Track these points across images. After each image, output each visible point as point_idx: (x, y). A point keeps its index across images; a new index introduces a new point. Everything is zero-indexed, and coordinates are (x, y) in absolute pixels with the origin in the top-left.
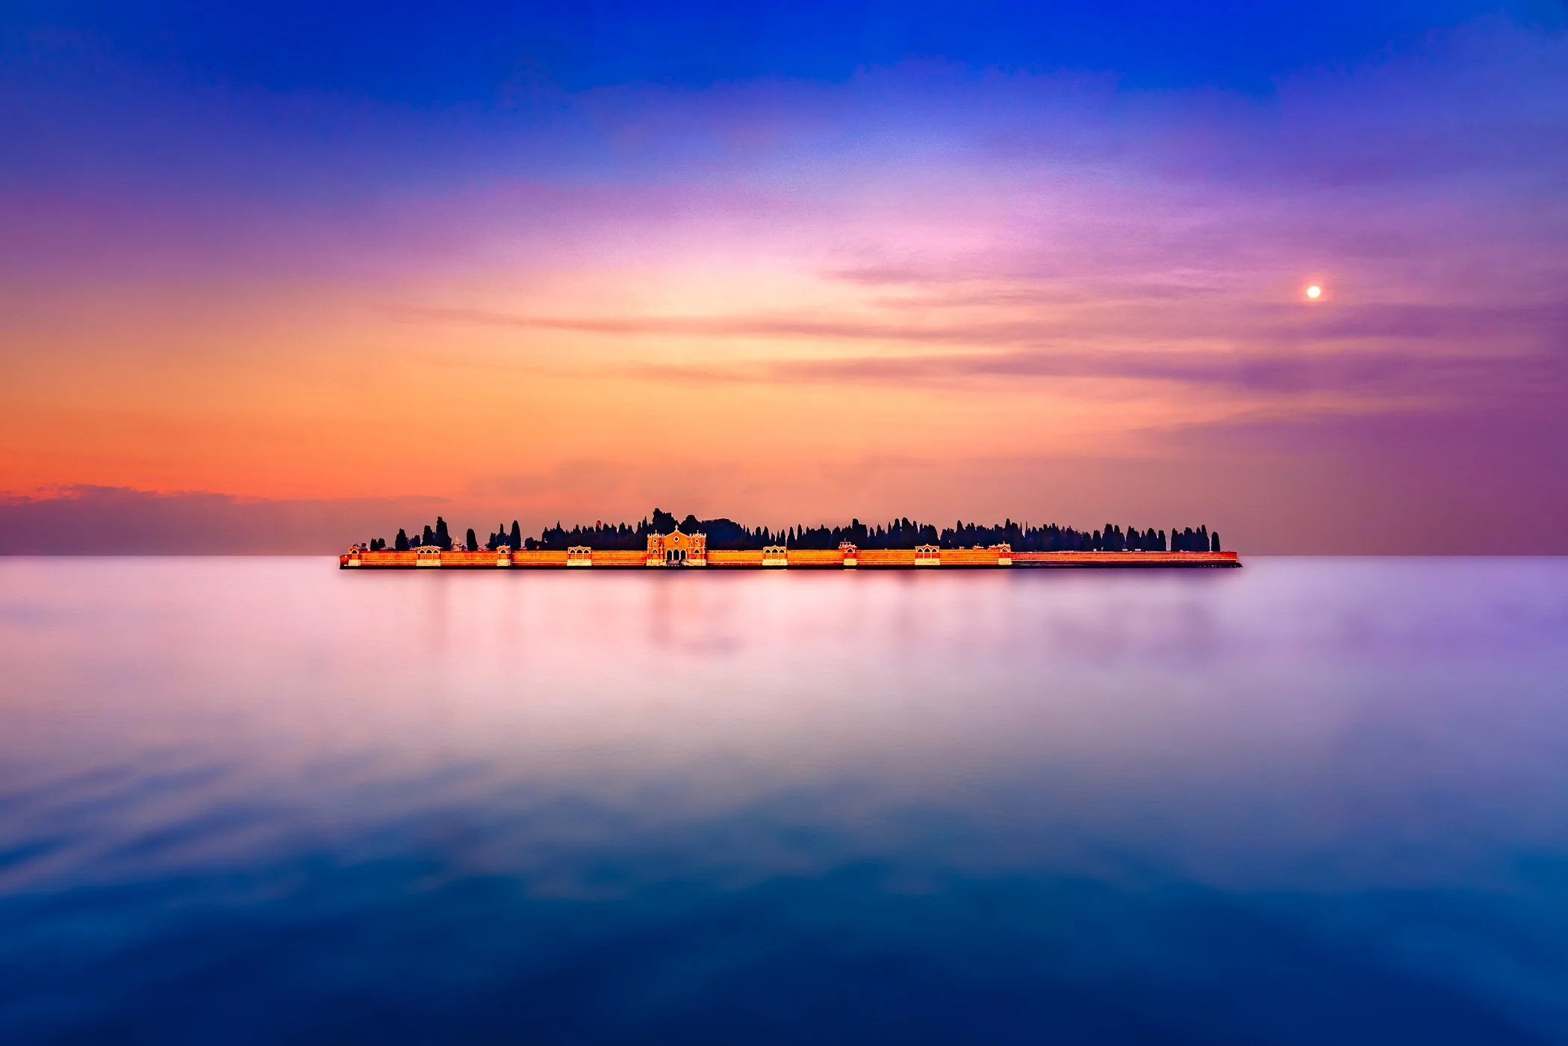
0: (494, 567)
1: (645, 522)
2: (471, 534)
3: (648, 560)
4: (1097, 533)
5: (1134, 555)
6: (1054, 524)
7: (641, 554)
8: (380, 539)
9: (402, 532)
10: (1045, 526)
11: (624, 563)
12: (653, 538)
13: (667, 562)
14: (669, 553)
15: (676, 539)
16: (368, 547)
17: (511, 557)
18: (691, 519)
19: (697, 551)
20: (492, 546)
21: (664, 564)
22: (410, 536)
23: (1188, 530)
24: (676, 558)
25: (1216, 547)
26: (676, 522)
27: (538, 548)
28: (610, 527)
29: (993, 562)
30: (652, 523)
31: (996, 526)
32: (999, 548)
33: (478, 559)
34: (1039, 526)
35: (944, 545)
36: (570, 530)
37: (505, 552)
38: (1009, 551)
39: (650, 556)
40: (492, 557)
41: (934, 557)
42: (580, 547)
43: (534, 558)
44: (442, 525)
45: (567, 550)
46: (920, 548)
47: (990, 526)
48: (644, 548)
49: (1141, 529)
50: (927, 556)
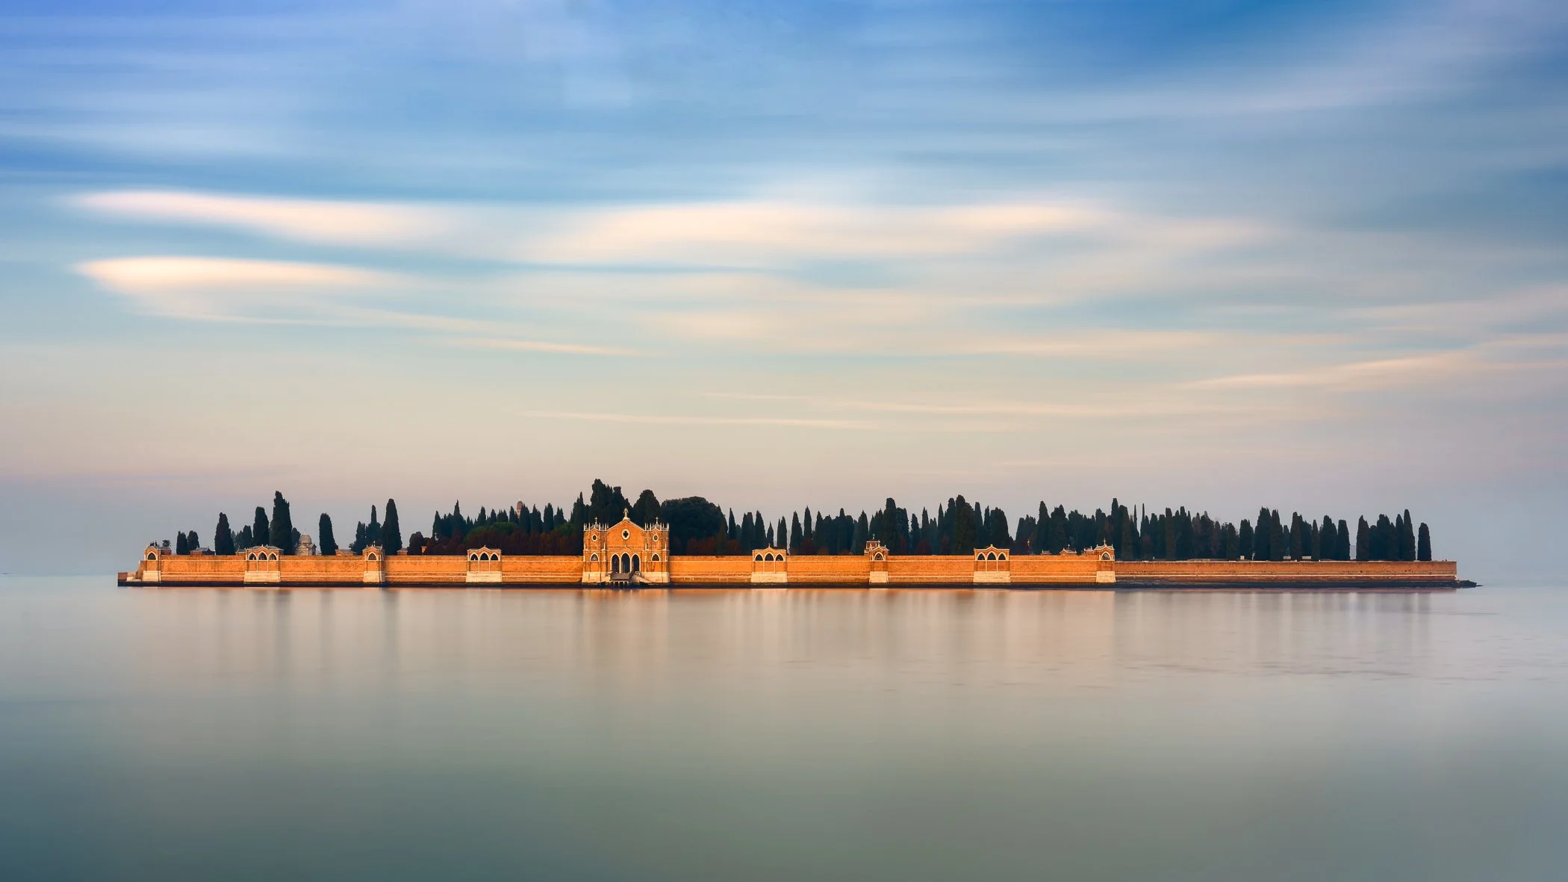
0: (360, 584)
1: (580, 500)
2: (325, 523)
3: (584, 573)
4: (1245, 524)
5: (1301, 568)
6: (1182, 509)
7: (574, 562)
8: (191, 532)
9: (223, 518)
10: (1168, 511)
11: (549, 577)
12: (592, 532)
13: (612, 575)
14: (615, 558)
15: (626, 534)
16: (173, 547)
17: (383, 566)
18: (647, 496)
19: (656, 558)
20: (357, 549)
21: (607, 580)
22: (236, 528)
23: (1383, 519)
24: (626, 569)
25: (1425, 554)
26: (626, 503)
27: (423, 549)
28: (531, 511)
29: (1087, 578)
30: (590, 504)
31: (1099, 511)
32: (1097, 553)
33: (335, 569)
34: (1160, 512)
35: (1019, 548)
36: (474, 517)
37: (375, 558)
38: (1112, 558)
39: (587, 567)
40: (356, 566)
41: (1001, 568)
42: (484, 550)
43: (418, 569)
44: (281, 506)
45: (465, 554)
46: (981, 551)
47: (1089, 513)
48: (578, 551)
49: (1313, 517)
50: (992, 568)
